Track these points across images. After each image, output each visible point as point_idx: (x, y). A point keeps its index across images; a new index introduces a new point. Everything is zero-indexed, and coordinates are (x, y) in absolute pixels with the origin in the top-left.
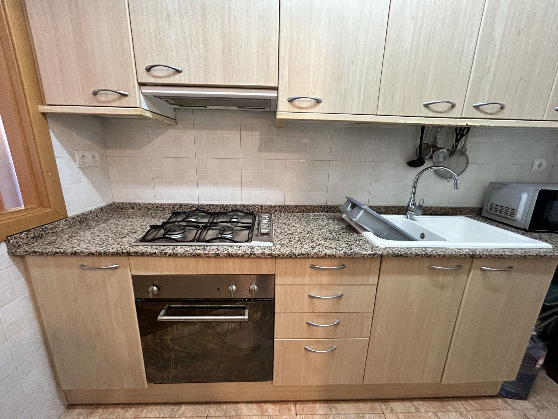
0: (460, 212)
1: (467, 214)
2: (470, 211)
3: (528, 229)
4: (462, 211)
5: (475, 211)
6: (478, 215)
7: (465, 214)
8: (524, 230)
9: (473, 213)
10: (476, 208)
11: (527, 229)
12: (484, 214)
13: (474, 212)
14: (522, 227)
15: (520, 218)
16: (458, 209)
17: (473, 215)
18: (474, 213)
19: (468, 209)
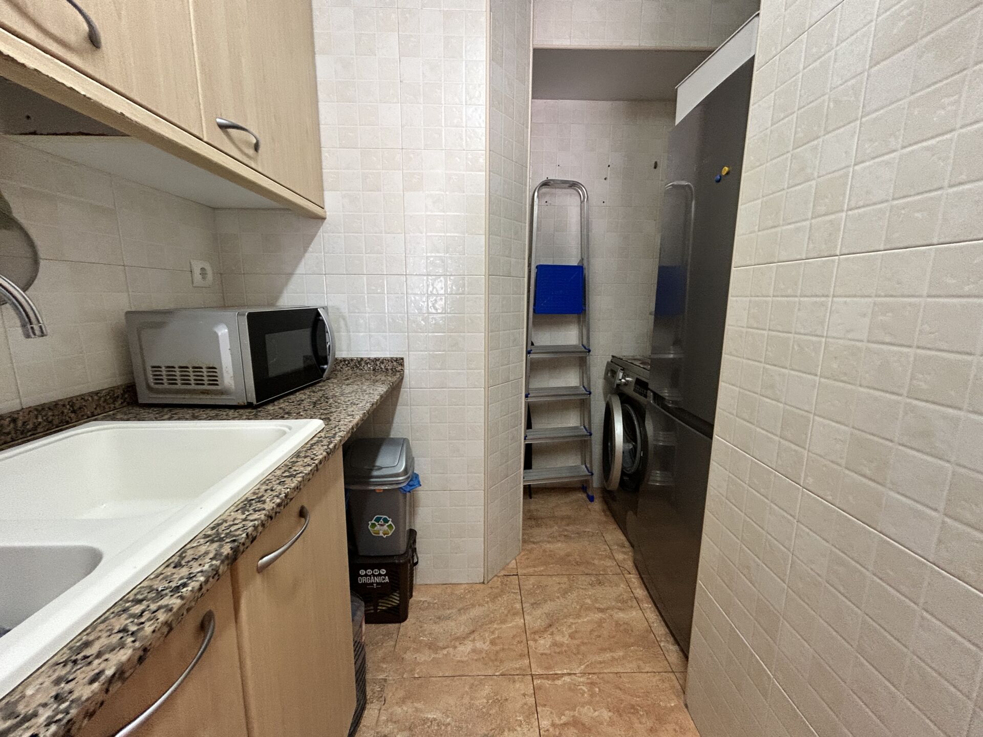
0: (74, 412)
1: (99, 411)
2: (105, 401)
3: (257, 402)
4: (80, 408)
5: (118, 397)
6: (129, 404)
7: (92, 413)
8: (249, 406)
9: (114, 403)
10: (118, 387)
11: (255, 403)
12: (144, 397)
13: (115, 399)
14: (242, 401)
15: (232, 382)
16: (64, 405)
17: (115, 409)
18: (117, 404)
19: (96, 398)
